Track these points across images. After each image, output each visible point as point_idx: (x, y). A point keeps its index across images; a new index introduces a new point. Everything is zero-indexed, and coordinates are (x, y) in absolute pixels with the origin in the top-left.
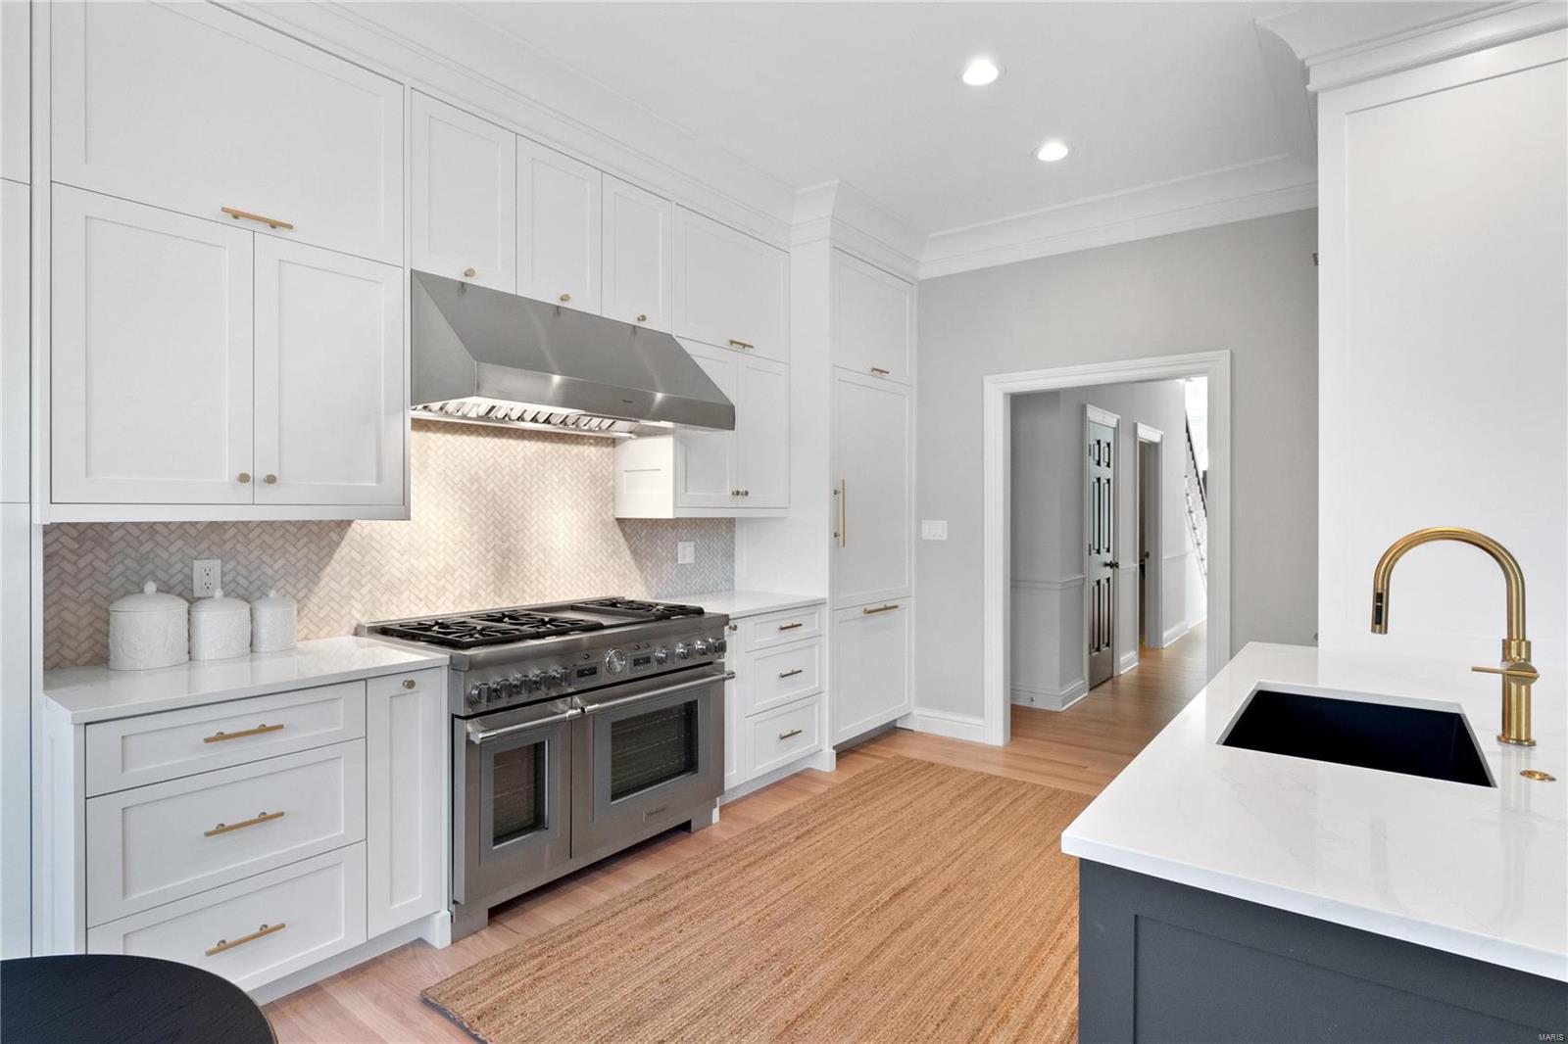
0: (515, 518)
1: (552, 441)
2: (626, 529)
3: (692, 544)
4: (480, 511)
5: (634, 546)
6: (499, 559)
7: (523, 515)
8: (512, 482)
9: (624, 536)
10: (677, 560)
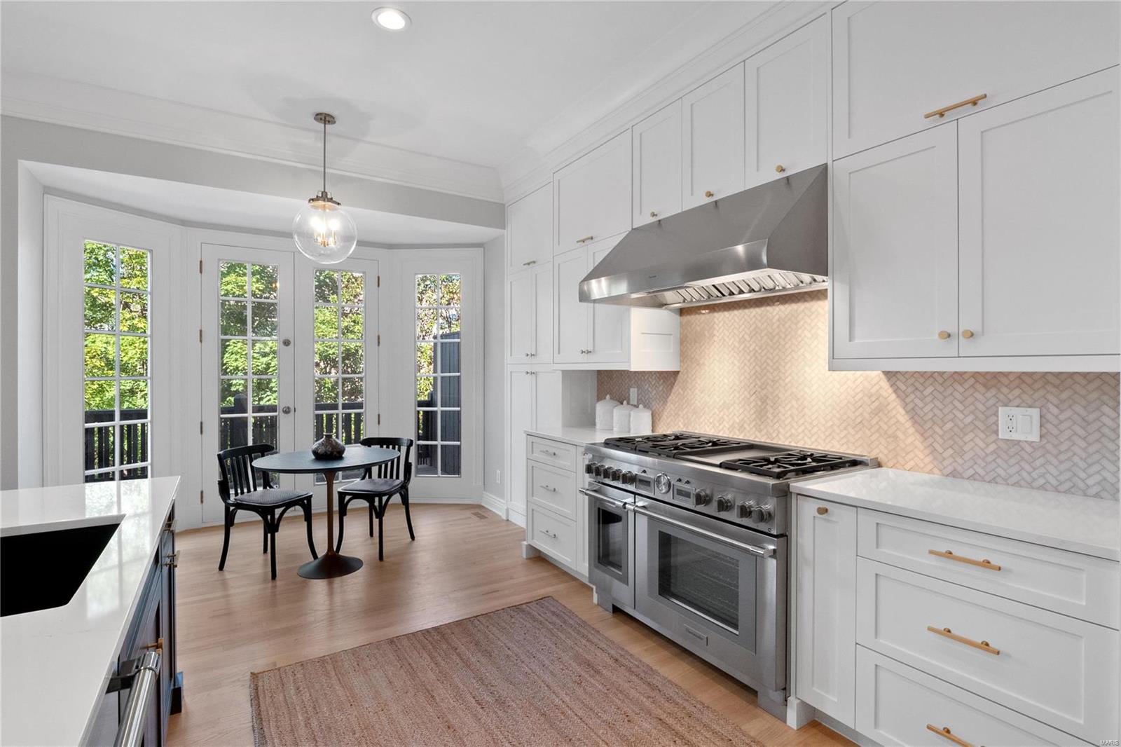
0: (772, 371)
1: (806, 301)
2: (899, 383)
3: (1035, 413)
4: (745, 365)
5: (911, 406)
6: (760, 403)
7: (778, 368)
8: (769, 341)
9: (895, 392)
10: (996, 432)
